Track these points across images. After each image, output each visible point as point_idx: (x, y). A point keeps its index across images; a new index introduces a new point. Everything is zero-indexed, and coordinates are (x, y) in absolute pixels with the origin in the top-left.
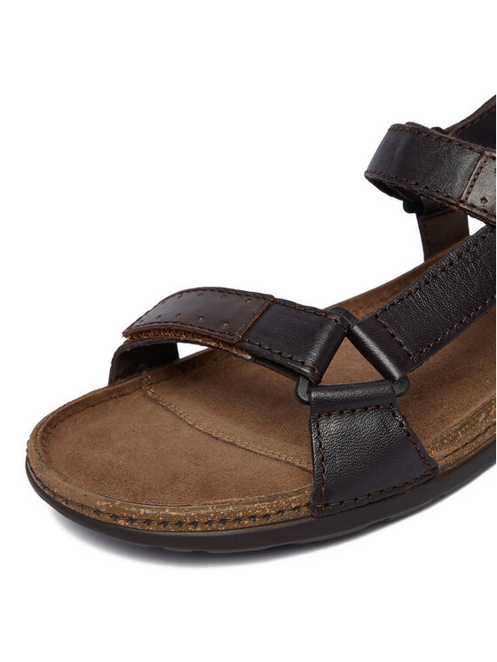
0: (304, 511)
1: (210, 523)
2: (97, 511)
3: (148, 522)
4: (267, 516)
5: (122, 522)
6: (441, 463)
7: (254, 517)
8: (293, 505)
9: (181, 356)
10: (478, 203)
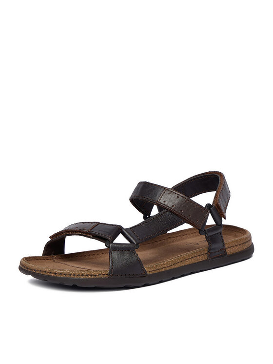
0: (106, 276)
1: (79, 275)
2: (45, 272)
3: (61, 274)
4: (96, 275)
5: (53, 275)
6: (148, 273)
7: (92, 275)
8: (103, 273)
9: (65, 253)
10: (163, 202)
